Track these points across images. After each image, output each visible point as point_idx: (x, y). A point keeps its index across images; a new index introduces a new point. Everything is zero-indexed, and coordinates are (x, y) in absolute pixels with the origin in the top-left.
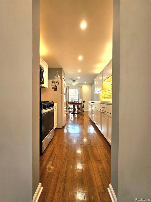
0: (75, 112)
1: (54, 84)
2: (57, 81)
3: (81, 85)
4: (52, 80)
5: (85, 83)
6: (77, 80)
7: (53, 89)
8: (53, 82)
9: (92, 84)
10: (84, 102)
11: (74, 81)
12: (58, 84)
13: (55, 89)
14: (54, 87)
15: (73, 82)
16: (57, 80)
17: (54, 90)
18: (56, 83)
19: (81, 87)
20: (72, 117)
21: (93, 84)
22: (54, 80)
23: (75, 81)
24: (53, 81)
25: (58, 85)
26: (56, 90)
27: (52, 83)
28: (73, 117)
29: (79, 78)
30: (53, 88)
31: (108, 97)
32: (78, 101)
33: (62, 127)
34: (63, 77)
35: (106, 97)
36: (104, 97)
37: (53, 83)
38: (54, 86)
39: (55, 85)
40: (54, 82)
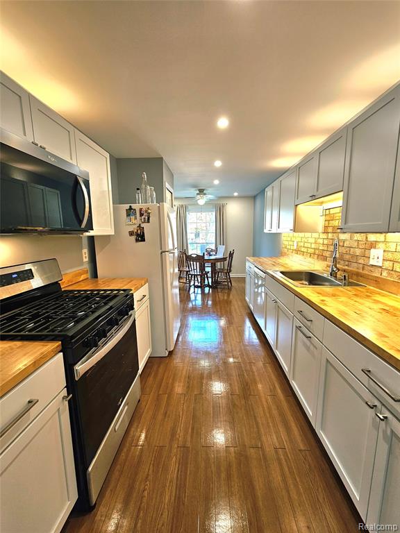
0: (206, 283)
1: (136, 218)
2: (144, 209)
3: (222, 202)
4: (127, 206)
5: (236, 194)
6: (210, 187)
7: (133, 238)
8: (130, 212)
9: (254, 197)
10: (231, 255)
11: (201, 191)
12: (149, 218)
13: (138, 235)
14: (134, 228)
15: (198, 194)
16: (144, 206)
17: (137, 240)
18: (141, 215)
19: (223, 206)
20: (196, 297)
21: (258, 197)
22: (134, 206)
23: (204, 190)
24: (131, 208)
25: (148, 222)
26: (143, 240)
27: (128, 215)
28: (199, 297)
29: (216, 182)
30: (131, 234)
31: (311, 251)
32: (214, 248)
33: (167, 353)
34: (167, 185)
35: (303, 249)
36: (295, 248)
37: (133, 217)
38: (136, 226)
39: (138, 222)
40: (135, 214)
